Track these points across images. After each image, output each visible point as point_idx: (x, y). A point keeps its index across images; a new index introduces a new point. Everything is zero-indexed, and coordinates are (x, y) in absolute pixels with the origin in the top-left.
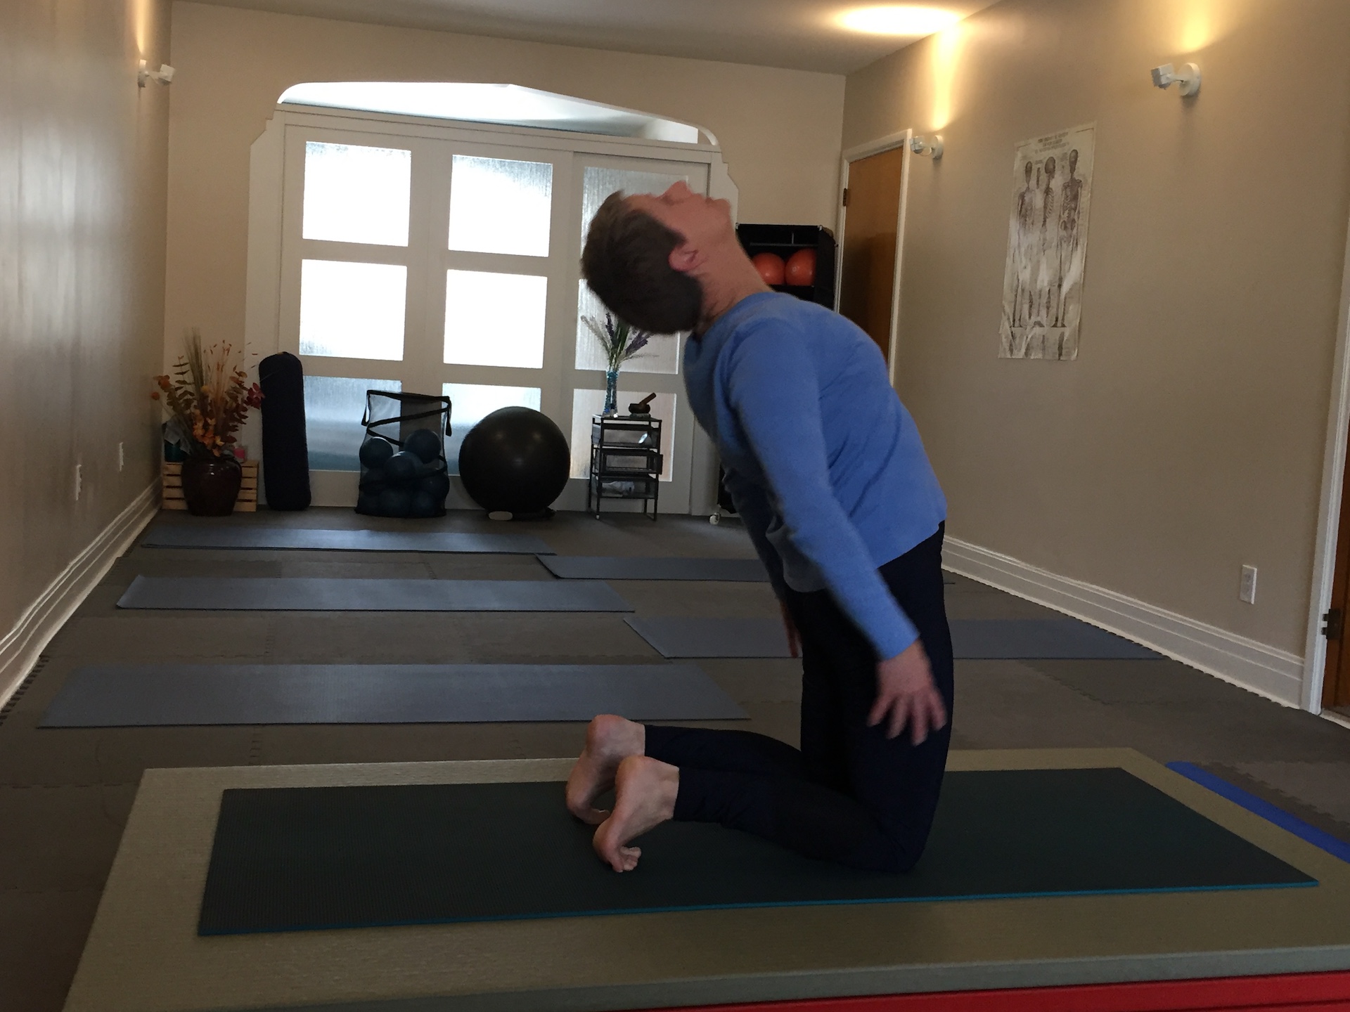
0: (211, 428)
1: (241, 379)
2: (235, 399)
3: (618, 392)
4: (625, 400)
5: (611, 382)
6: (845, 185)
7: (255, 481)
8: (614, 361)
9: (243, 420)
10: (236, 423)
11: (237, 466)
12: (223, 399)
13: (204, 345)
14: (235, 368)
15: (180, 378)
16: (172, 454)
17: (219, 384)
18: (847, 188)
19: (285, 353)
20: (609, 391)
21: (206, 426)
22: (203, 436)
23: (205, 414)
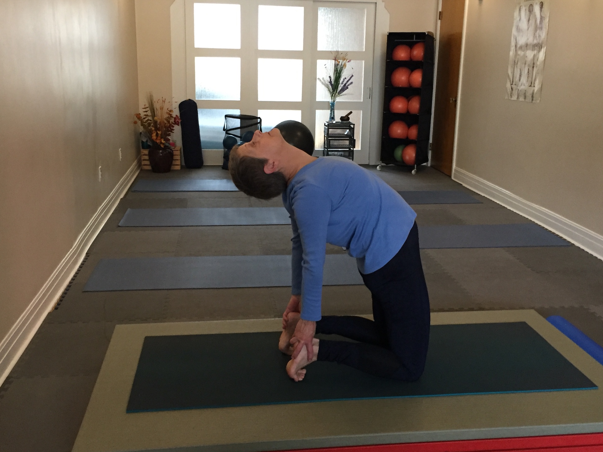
0: (159, 135)
1: (171, 113)
2: (169, 122)
3: (336, 111)
4: (339, 114)
5: (332, 107)
6: (440, 10)
7: (179, 156)
8: (333, 97)
9: (173, 131)
10: (170, 133)
11: (172, 151)
12: (163, 122)
13: (155, 99)
14: (168, 109)
15: (146, 113)
16: (145, 146)
17: (161, 116)
18: (441, 11)
19: (190, 100)
20: (331, 111)
21: (157, 134)
22: (157, 139)
23: (157, 129)
